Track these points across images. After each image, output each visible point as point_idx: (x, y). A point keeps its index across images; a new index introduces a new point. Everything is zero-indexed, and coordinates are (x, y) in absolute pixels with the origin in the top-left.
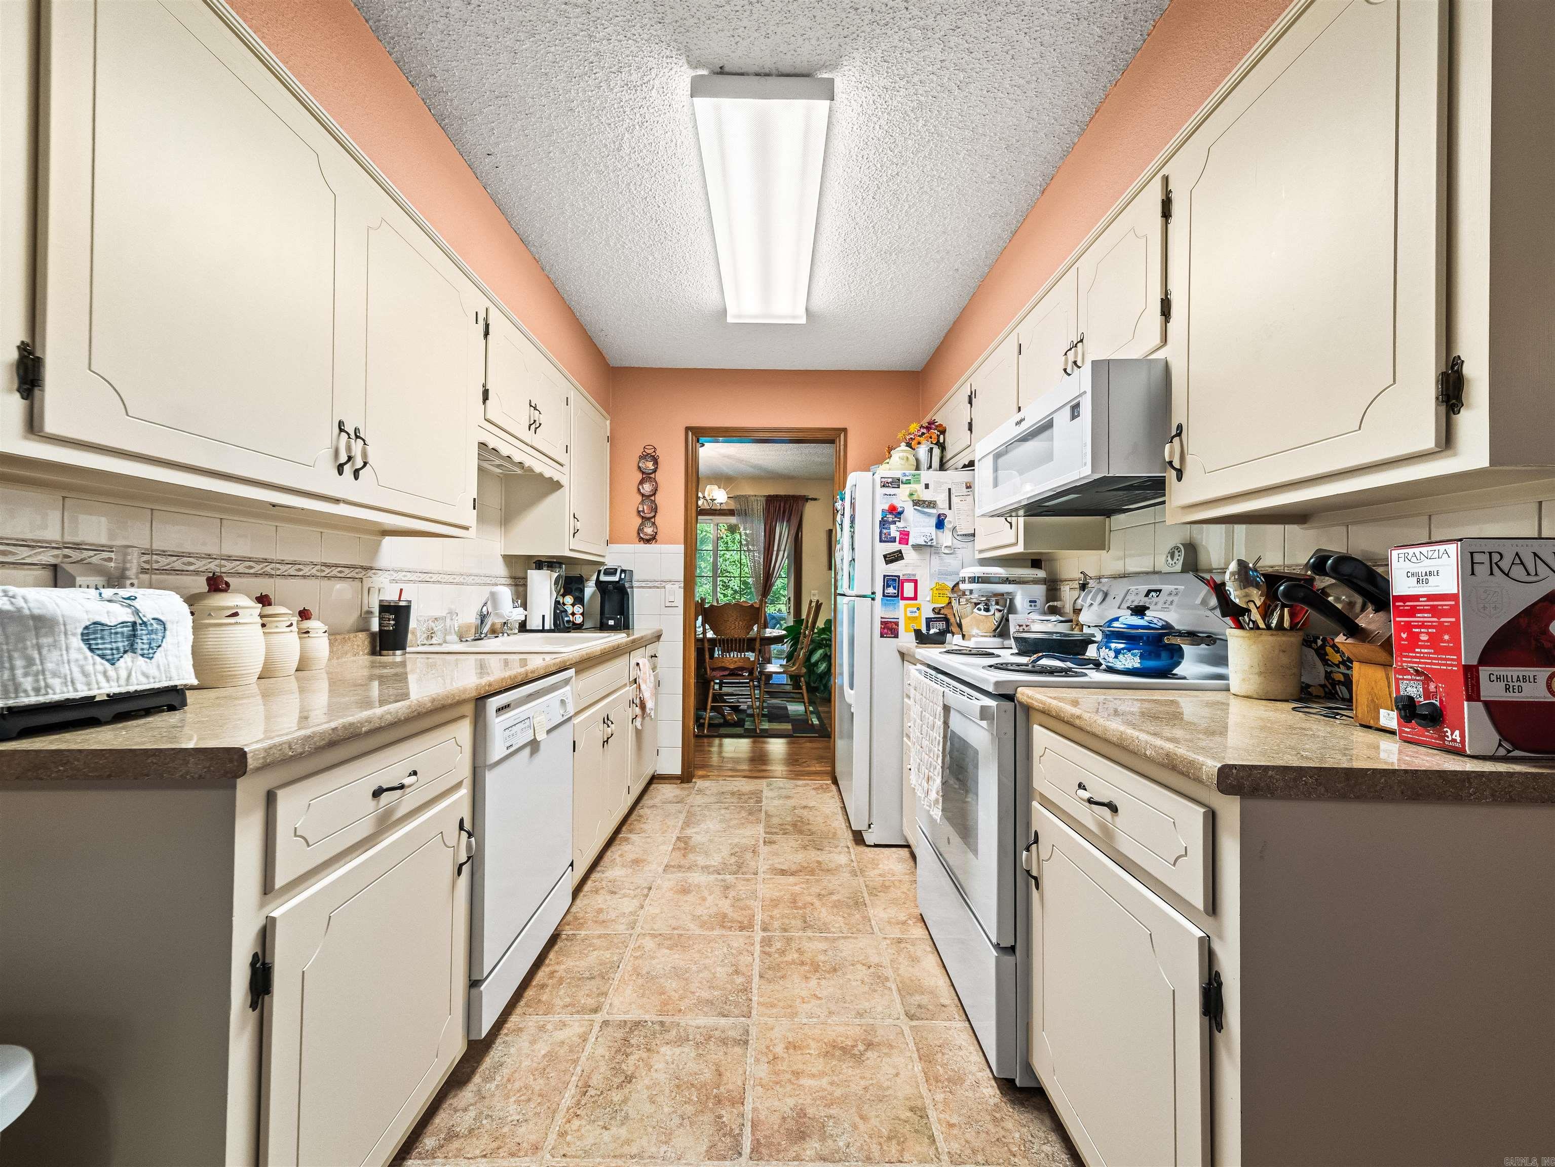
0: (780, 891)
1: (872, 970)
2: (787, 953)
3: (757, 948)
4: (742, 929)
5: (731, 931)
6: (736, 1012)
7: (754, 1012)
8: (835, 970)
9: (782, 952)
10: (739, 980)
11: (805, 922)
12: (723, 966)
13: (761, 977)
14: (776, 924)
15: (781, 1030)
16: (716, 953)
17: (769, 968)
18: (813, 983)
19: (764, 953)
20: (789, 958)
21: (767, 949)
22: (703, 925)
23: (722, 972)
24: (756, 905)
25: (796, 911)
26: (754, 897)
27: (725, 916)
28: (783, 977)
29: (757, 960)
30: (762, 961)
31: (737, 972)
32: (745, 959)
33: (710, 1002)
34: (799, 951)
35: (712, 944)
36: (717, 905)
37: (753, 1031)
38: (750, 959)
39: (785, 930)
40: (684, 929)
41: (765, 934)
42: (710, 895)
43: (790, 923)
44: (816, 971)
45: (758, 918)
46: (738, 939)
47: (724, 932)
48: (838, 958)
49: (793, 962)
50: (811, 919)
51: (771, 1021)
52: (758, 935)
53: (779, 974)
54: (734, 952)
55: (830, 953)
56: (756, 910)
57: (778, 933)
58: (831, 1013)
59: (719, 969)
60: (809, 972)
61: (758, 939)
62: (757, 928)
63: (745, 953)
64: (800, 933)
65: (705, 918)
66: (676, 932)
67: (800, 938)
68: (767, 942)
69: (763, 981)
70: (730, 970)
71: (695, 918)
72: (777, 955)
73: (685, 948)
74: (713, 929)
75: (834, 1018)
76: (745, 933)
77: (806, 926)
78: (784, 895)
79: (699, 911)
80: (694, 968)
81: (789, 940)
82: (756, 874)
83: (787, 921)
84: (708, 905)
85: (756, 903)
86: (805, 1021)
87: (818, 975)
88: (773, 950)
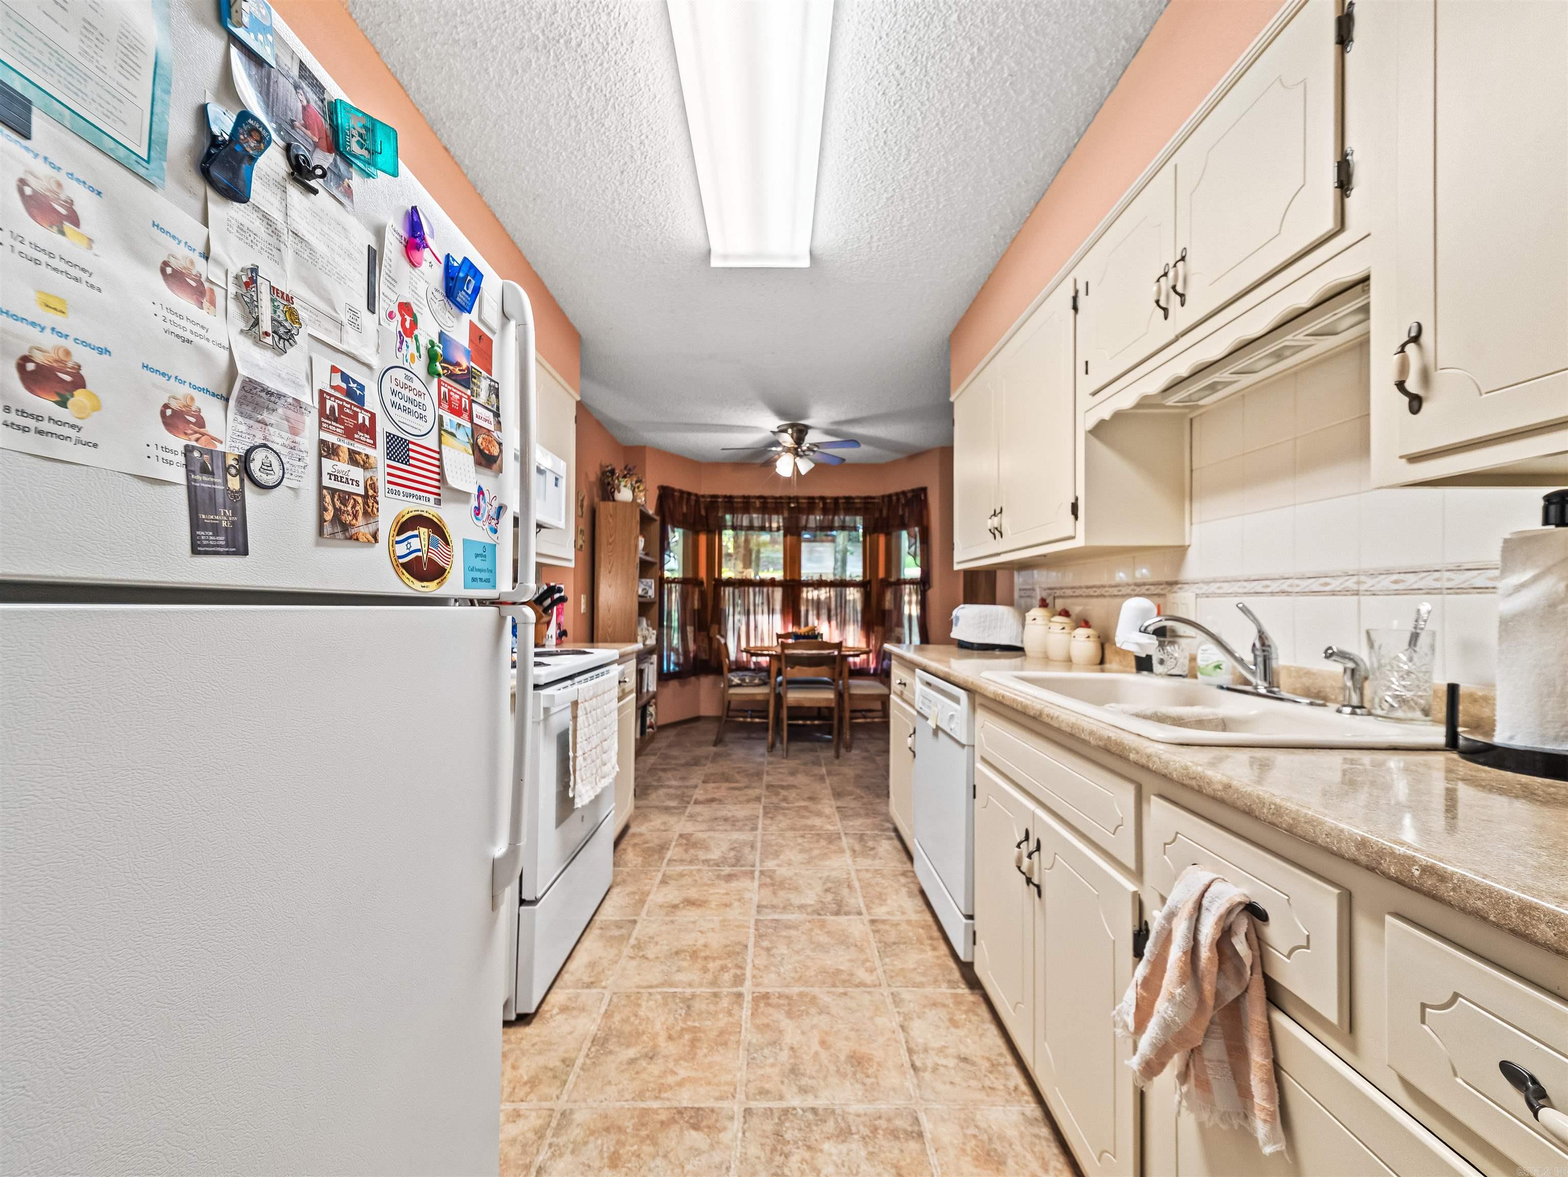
0: (711, 1066)
1: (641, 954)
2: (719, 968)
3: (749, 972)
4: (766, 996)
5: (779, 993)
6: (766, 922)
7: (753, 922)
8: (677, 953)
9: (723, 968)
10: (765, 944)
11: (689, 1007)
12: (782, 954)
13: (746, 946)
14: (725, 1003)
15: (734, 914)
16: (790, 966)
17: (738, 953)
18: (701, 942)
19: (741, 968)
20: (718, 963)
21: (739, 972)
22: (814, 1000)
23: (783, 949)
24: (749, 1035)
25: (697, 1024)
26: (752, 1050)
27: (789, 1015)
28: (726, 946)
29: (749, 960)
30: (745, 960)
31: (768, 950)
32: (761, 961)
33: (788, 927)
34: (705, 970)
35: (797, 976)
36: (803, 1033)
37: (754, 912)
38: (756, 962)
39: (715, 995)
40: (833, 993)
41: (740, 989)
42: (816, 1053)
43: (708, 1004)
44: (695, 952)
45: (746, 1012)
46: (771, 983)
47: (787, 991)
48: (668, 964)
49: (714, 959)
50: (680, 1011)
51: (740, 917)
52: (747, 989)
53: (729, 948)
54: (773, 968)
55: (674, 969)
56: (749, 1025)
57: (725, 990)
58: (694, 922)
59: (785, 952)
60: (701, 951)
61: (748, 983)
62: (748, 998)
63: (762, 967)
64: (699, 991)
65: (813, 1011)
66: (841, 990)
67: (701, 985)
68: (738, 980)
69: (745, 943)
70: (774, 951)
71: (824, 1010)
72: (730, 965)
73: (823, 971)
74: (801, 995)
75: (692, 919)
76: (763, 990)
77: (688, 1002)
78: (705, 1056)
79: (823, 1021)
80: (808, 952)
81: (714, 983)
82: (748, 1112)
83: (712, 1008)
84: (815, 1032)
85: (749, 1036)
86: (715, 918)
87: (695, 948)
88: (733, 971)
